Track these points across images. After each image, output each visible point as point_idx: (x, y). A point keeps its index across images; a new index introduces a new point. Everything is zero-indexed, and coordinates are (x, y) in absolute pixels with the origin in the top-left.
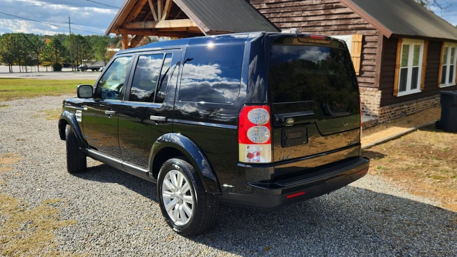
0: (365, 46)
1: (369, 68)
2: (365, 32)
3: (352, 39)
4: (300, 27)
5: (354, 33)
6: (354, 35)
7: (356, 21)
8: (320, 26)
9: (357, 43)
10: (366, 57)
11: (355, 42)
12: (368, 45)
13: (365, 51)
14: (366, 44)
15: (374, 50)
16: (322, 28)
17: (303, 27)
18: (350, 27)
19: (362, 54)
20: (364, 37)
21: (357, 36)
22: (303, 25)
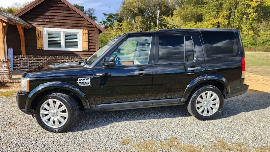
0: (89, 36)
1: (93, 47)
2: (89, 29)
3: (82, 31)
4: (45, 21)
5: (83, 29)
6: (83, 30)
7: (83, 22)
8: (60, 22)
9: (85, 34)
10: (90, 41)
11: (84, 33)
12: (91, 35)
13: (90, 38)
14: (90, 35)
15: (95, 38)
16: (61, 24)
17: (47, 22)
18: (79, 25)
19: (88, 40)
20: (88, 31)
21: (85, 30)
22: (47, 21)
